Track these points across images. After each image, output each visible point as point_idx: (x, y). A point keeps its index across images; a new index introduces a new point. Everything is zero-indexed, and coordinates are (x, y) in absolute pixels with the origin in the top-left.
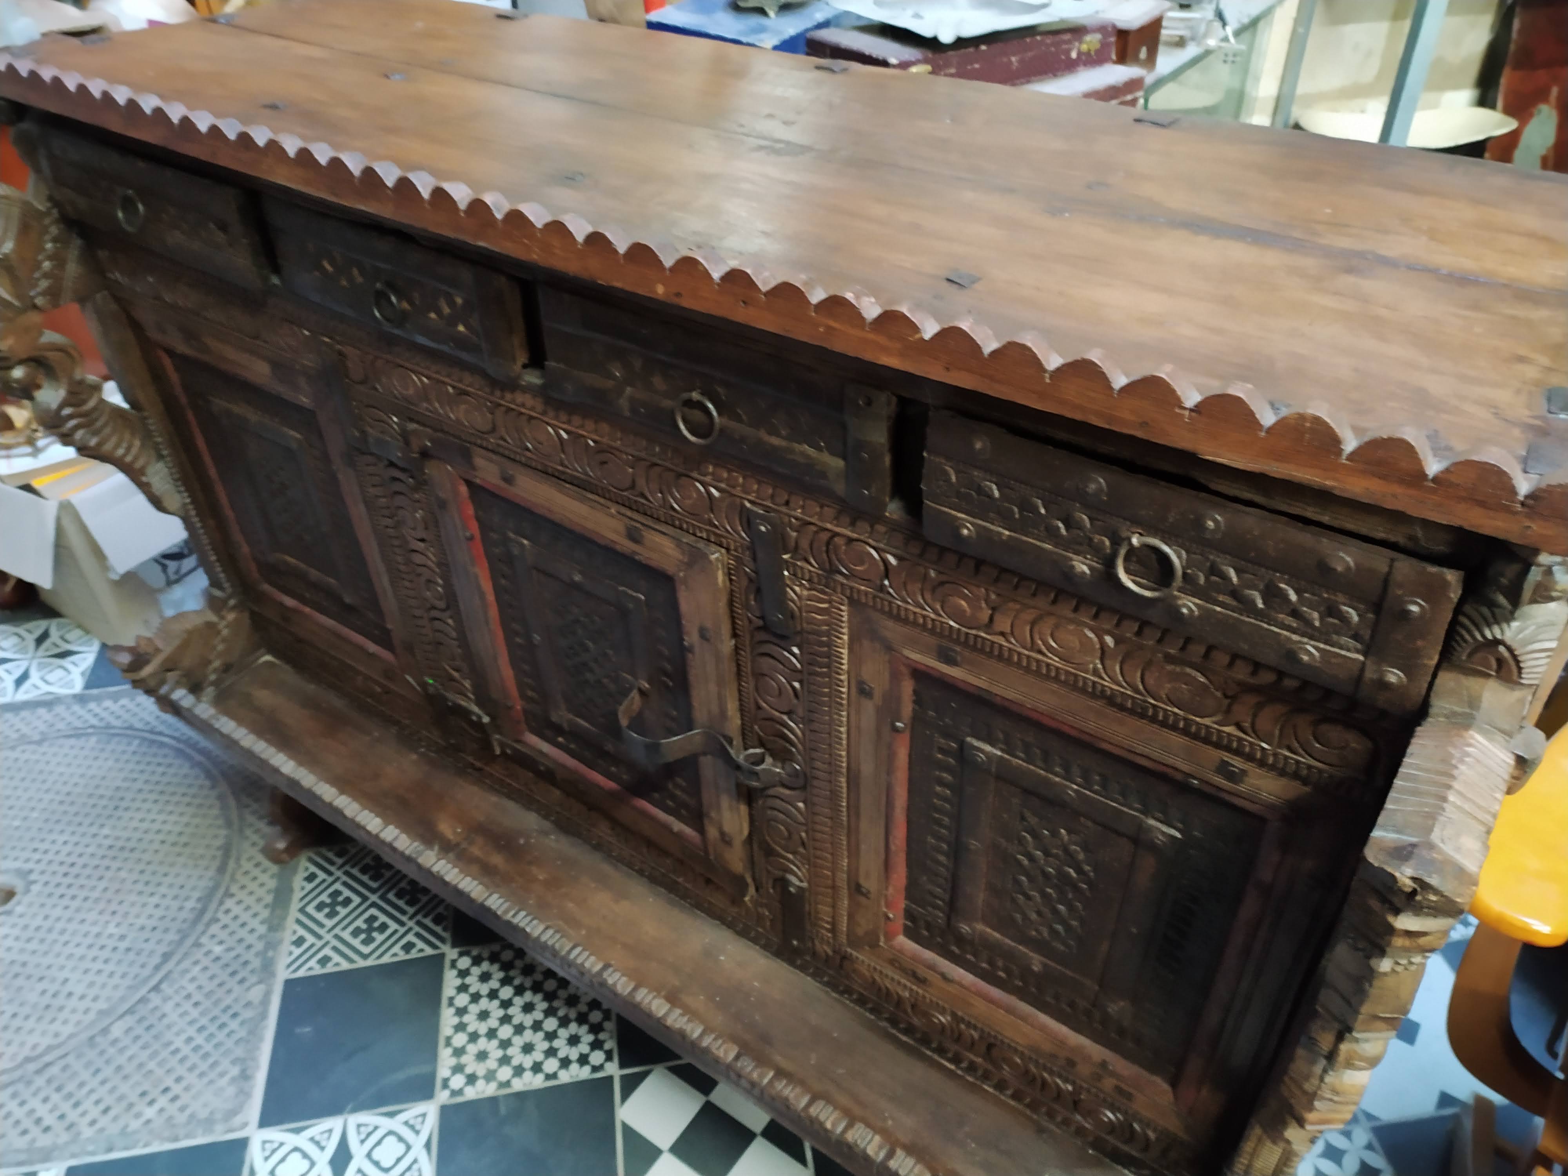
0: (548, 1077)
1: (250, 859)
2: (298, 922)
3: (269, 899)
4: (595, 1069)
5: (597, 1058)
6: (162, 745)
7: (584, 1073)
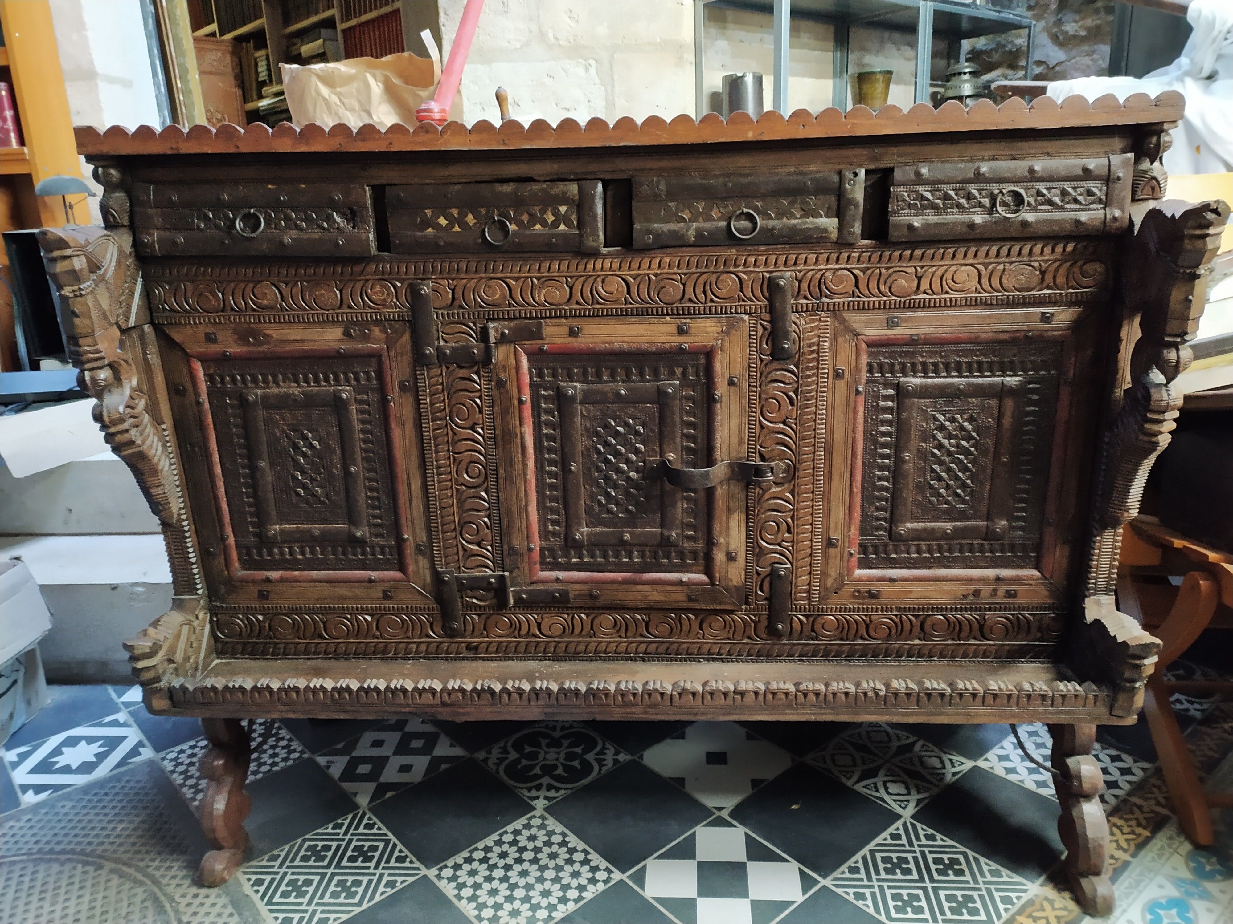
0: (576, 901)
1: (184, 896)
2: (271, 911)
3: (230, 909)
4: (605, 882)
5: (601, 875)
6: (13, 863)
7: (601, 887)
